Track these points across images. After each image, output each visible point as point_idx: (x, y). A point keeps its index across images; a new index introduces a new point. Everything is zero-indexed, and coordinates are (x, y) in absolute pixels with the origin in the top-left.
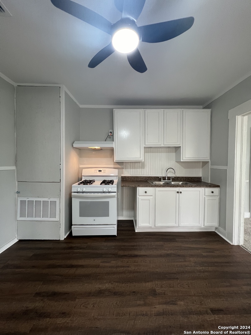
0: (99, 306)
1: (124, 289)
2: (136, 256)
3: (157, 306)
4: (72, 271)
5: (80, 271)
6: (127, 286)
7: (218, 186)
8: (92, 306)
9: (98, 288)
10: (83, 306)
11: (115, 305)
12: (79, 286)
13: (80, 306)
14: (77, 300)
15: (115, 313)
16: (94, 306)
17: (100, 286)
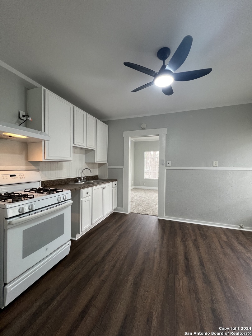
0: (148, 287)
1: (138, 267)
2: (110, 251)
3: (156, 256)
4: (93, 312)
5: (100, 302)
6: (136, 265)
7: (117, 180)
8: (147, 292)
9: (130, 285)
10: (145, 300)
11: (149, 276)
12: (121, 303)
13: (145, 303)
14: (138, 306)
15: (155, 277)
16: (147, 291)
17: (129, 283)
